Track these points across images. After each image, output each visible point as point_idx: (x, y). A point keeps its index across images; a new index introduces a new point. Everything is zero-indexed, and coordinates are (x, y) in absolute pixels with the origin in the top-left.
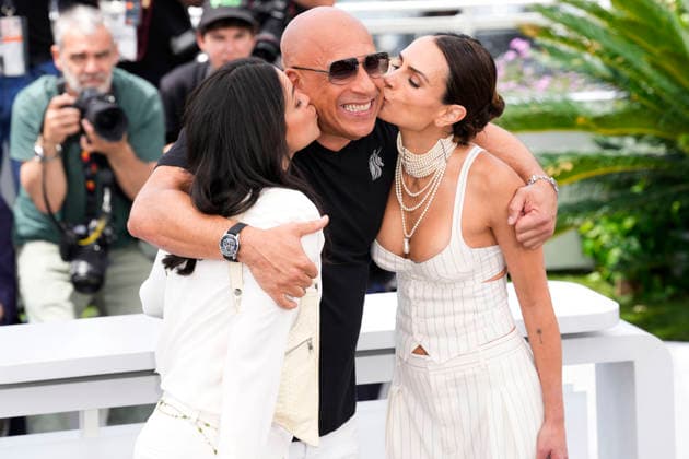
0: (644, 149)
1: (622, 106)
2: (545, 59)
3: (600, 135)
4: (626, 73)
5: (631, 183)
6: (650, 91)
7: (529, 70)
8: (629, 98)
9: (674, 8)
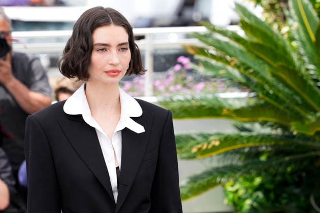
0: (267, 131)
1: (253, 102)
2: (201, 70)
3: (238, 121)
4: (255, 80)
5: (259, 154)
6: (271, 92)
7: (190, 78)
8: (257, 96)
9: (286, 36)
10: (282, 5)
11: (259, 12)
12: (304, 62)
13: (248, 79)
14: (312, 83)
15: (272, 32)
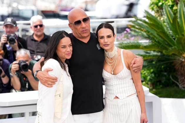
0: (155, 53)
1: (150, 44)
2: (133, 33)
3: (145, 50)
4: (151, 36)
5: (152, 61)
6: (157, 40)
7: (129, 35)
8: (152, 42)
9: (162, 21)
10: (161, 10)
11: (153, 13)
12: (168, 30)
13: (149, 36)
14: (171, 37)
15: (157, 20)
